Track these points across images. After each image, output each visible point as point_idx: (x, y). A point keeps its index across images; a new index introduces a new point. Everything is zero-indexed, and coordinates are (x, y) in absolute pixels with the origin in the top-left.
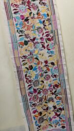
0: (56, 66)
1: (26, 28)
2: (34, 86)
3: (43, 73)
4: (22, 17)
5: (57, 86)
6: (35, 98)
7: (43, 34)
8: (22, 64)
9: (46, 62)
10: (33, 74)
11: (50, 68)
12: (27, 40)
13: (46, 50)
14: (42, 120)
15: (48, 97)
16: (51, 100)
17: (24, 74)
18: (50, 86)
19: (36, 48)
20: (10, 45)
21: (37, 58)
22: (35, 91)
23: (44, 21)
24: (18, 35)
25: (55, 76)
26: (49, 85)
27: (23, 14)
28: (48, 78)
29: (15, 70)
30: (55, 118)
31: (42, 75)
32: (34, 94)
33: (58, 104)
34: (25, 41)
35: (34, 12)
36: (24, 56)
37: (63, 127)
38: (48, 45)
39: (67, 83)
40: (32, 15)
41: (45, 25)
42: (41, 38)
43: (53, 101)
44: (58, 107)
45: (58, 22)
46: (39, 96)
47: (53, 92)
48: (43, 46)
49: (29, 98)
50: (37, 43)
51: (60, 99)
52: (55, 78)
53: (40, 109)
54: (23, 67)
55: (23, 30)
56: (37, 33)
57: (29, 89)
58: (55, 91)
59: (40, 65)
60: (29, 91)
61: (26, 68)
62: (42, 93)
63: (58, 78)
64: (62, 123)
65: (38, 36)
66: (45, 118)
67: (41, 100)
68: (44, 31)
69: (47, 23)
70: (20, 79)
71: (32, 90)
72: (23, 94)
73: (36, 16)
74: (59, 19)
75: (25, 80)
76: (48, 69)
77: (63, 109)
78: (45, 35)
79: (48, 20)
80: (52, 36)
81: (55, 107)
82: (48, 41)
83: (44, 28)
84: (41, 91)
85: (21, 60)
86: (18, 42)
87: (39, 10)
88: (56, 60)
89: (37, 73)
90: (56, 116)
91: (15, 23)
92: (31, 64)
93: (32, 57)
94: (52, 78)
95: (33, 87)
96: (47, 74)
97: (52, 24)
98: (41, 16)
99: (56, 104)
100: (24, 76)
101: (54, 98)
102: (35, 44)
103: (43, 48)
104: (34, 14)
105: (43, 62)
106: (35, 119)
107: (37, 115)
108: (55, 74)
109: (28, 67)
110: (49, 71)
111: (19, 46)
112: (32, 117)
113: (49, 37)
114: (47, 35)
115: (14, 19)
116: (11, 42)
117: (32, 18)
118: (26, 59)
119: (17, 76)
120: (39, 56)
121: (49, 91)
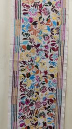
0: (55, 79)
1: (32, 32)
8: (20, 69)
11: (48, 79)
12: (30, 44)
13: (48, 60)
15: (40, 111)
17: (20, 81)
19: (38, 55)
20: (12, 47)
22: (27, 101)
23: (52, 29)
24: (22, 37)
25: (52, 89)
26: (43, 99)
27: (33, 17)
28: (44, 90)
29: (11, 74)
31: (38, 86)
32: (26, 105)
33: (49, 121)
34: (28, 46)
35: (45, 17)
38: (51, 55)
40: (41, 20)
41: (53, 34)
42: (46, 46)
43: (44, 117)
44: (48, 125)
46: (31, 108)
47: (47, 106)
48: (46, 55)
49: (19, 108)
50: (41, 50)
51: (52, 116)
52: (51, 92)
53: (28, 123)
54: (21, 73)
55: (29, 33)
57: (22, 98)
58: (49, 107)
59: (39, 75)
60: (21, 101)
61: (23, 75)
62: (34, 105)
65: (43, 43)
68: (51, 40)
69: (55, 32)
71: (24, 100)
73: (45, 22)
74: (68, 31)
75: (19, 87)
76: (46, 81)
78: (50, 43)
80: (58, 46)
81: (45, 124)
82: (52, 51)
83: (51, 36)
84: (34, 103)
85: (20, 65)
86: (21, 45)
87: (49, 17)
89: (34, 82)
92: (30, 72)
93: (32, 64)
94: (48, 90)
95: (26, 97)
96: (44, 85)
97: (60, 34)
98: (50, 23)
99: (46, 121)
100: (19, 84)
101: (46, 113)
102: (38, 51)
103: (45, 57)
104: (43, 20)
105: (42, 71)
108: (53, 87)
109: (25, 74)
110: (47, 82)
113: (54, 47)
114: (52, 44)
115: (21, 19)
117: (41, 23)
118: (25, 66)
119: (11, 82)
121: (42, 104)
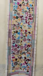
2: (16, 43)
3: (23, 36)
4: (18, 3)
5: (29, 46)
6: (15, 50)
7: (28, 15)
9: (26, 31)
10: (17, 36)
14: (16, 64)
16: (24, 53)
18: (26, 45)
21: (21, 28)
30: (24, 64)
36: (14, 25)
37: (28, 71)
39: (35, 45)
45: (37, 10)
56: (24, 14)
63: (31, 41)
64: (28, 68)
66: (18, 63)
67: (18, 52)
70: (9, 37)
72: (9, 46)
77: (30, 61)
79: (32, 8)
88: (32, 31)
90: (25, 64)
91: (14, 5)
106: (12, 62)
107: (14, 60)
111: (13, 18)
112: (11, 60)
116: (9, 15)
120: (23, 26)
